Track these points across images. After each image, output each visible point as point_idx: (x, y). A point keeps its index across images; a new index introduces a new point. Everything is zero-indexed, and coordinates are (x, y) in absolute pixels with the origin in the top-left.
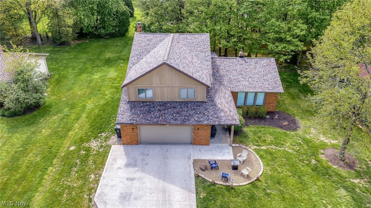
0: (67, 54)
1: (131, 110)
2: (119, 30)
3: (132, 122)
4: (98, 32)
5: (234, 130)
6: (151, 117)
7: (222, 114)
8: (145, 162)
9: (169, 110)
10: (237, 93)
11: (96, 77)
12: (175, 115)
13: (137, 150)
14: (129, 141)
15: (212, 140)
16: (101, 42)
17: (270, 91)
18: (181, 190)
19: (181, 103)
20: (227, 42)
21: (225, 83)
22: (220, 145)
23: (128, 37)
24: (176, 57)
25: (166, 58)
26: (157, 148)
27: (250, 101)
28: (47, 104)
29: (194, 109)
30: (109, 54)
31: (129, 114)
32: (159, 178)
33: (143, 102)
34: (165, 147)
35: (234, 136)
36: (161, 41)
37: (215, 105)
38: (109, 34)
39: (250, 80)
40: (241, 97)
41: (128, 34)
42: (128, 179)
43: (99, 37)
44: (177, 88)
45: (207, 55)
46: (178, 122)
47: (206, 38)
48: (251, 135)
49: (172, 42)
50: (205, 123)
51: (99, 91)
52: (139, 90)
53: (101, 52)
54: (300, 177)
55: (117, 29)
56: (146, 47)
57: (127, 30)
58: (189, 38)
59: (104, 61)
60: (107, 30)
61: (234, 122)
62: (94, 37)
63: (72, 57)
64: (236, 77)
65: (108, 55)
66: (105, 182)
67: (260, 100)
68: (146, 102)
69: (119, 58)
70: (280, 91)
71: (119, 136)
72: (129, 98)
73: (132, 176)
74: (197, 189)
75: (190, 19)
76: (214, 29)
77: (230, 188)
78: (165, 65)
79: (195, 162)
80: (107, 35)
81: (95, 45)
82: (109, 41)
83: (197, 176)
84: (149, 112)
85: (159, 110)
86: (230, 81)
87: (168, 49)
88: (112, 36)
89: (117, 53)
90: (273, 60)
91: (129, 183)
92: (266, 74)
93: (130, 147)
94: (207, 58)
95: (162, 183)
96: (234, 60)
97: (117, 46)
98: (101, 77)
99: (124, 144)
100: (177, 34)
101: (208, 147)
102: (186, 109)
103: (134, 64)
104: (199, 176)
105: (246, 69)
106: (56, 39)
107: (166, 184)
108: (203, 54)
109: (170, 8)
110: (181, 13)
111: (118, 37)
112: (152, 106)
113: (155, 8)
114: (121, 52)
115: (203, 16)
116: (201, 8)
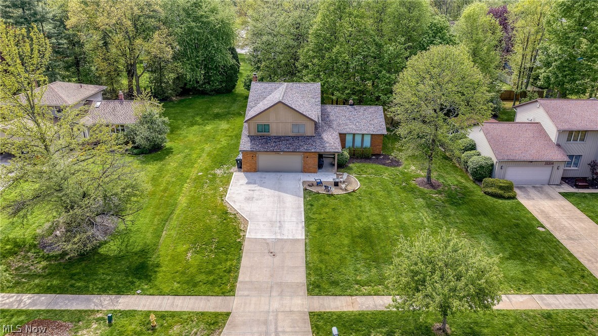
0: (172, 109)
1: (251, 142)
2: (226, 86)
3: (252, 149)
4: (202, 87)
5: (338, 163)
6: (268, 147)
7: (327, 145)
8: (263, 182)
9: (283, 142)
10: (345, 134)
11: (208, 128)
12: (287, 145)
13: (256, 176)
14: (249, 168)
15: (320, 170)
16: (206, 99)
17: (374, 133)
18: (292, 196)
19: (293, 137)
20: (341, 94)
21: (334, 126)
22: (326, 173)
23: (235, 94)
24: (289, 99)
25: (281, 98)
26: (273, 175)
27: (358, 143)
28: (167, 147)
29: (304, 141)
30: (216, 109)
31: (250, 145)
32: (275, 190)
33: (261, 136)
34: (279, 174)
35: (338, 168)
36: (275, 89)
37: (322, 138)
38: (214, 90)
39: (357, 124)
40: (349, 139)
41: (236, 91)
42: (249, 190)
43: (203, 93)
44: (290, 124)
45: (317, 100)
46: (290, 150)
47: (317, 86)
48: (355, 169)
49: (286, 89)
50: (313, 151)
51: (214, 138)
52: (258, 125)
53: (208, 108)
54: (388, 192)
55: (224, 85)
56: (262, 94)
57: (234, 87)
58: (301, 86)
59: (213, 115)
60: (213, 86)
61: (337, 151)
62: (197, 94)
63: (178, 111)
64: (344, 122)
65: (216, 111)
66: (232, 191)
67: (367, 143)
68: (264, 136)
69: (229, 113)
70: (383, 133)
71: (240, 167)
72: (249, 133)
73: (253, 189)
74: (304, 196)
75: (304, 72)
76: (327, 82)
77: (331, 195)
78: (280, 104)
79: (304, 183)
80: (212, 91)
81: (200, 102)
82: (214, 98)
83: (305, 190)
84: (266, 143)
85: (274, 142)
86: (339, 125)
87: (283, 93)
88: (218, 92)
89: (226, 108)
90: (381, 108)
91: (251, 192)
92: (373, 120)
93: (249, 174)
94: (317, 103)
95: (277, 193)
96: (344, 108)
97: (224, 102)
98: (213, 129)
99: (244, 172)
100: (291, 83)
101: (316, 174)
102: (297, 141)
103: (252, 108)
104: (306, 189)
105: (355, 115)
106: (158, 94)
107: (280, 193)
108: (314, 100)
109: (283, 62)
110: (295, 67)
111: (224, 93)
112: (269, 139)
113: (267, 62)
114: (229, 108)
115: (317, 69)
116: (315, 61)
